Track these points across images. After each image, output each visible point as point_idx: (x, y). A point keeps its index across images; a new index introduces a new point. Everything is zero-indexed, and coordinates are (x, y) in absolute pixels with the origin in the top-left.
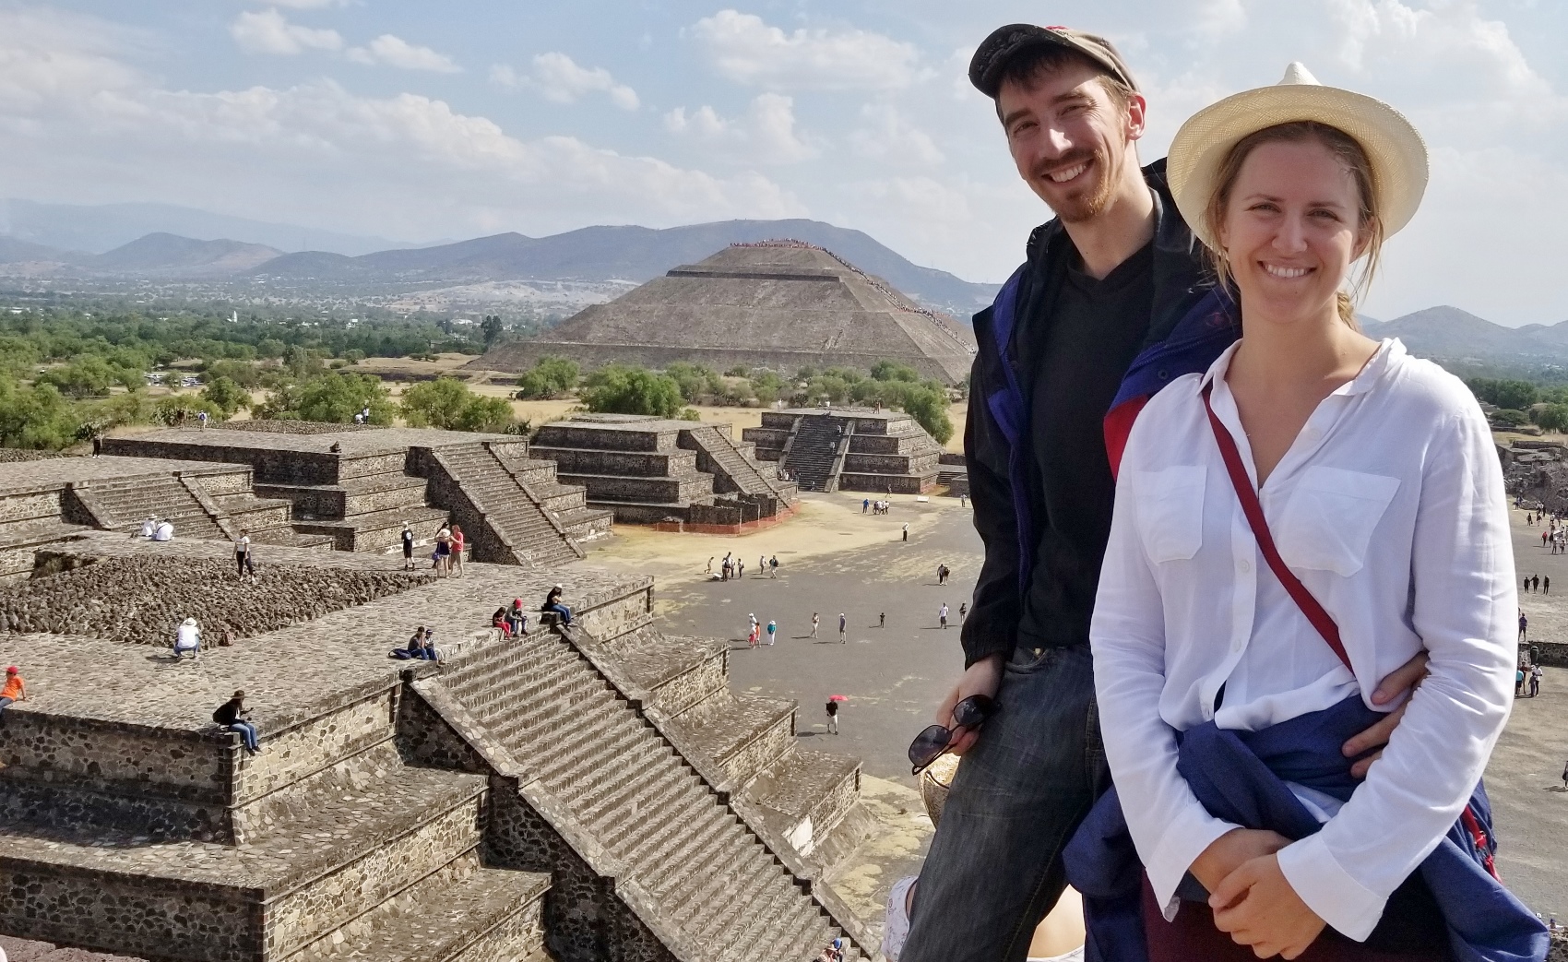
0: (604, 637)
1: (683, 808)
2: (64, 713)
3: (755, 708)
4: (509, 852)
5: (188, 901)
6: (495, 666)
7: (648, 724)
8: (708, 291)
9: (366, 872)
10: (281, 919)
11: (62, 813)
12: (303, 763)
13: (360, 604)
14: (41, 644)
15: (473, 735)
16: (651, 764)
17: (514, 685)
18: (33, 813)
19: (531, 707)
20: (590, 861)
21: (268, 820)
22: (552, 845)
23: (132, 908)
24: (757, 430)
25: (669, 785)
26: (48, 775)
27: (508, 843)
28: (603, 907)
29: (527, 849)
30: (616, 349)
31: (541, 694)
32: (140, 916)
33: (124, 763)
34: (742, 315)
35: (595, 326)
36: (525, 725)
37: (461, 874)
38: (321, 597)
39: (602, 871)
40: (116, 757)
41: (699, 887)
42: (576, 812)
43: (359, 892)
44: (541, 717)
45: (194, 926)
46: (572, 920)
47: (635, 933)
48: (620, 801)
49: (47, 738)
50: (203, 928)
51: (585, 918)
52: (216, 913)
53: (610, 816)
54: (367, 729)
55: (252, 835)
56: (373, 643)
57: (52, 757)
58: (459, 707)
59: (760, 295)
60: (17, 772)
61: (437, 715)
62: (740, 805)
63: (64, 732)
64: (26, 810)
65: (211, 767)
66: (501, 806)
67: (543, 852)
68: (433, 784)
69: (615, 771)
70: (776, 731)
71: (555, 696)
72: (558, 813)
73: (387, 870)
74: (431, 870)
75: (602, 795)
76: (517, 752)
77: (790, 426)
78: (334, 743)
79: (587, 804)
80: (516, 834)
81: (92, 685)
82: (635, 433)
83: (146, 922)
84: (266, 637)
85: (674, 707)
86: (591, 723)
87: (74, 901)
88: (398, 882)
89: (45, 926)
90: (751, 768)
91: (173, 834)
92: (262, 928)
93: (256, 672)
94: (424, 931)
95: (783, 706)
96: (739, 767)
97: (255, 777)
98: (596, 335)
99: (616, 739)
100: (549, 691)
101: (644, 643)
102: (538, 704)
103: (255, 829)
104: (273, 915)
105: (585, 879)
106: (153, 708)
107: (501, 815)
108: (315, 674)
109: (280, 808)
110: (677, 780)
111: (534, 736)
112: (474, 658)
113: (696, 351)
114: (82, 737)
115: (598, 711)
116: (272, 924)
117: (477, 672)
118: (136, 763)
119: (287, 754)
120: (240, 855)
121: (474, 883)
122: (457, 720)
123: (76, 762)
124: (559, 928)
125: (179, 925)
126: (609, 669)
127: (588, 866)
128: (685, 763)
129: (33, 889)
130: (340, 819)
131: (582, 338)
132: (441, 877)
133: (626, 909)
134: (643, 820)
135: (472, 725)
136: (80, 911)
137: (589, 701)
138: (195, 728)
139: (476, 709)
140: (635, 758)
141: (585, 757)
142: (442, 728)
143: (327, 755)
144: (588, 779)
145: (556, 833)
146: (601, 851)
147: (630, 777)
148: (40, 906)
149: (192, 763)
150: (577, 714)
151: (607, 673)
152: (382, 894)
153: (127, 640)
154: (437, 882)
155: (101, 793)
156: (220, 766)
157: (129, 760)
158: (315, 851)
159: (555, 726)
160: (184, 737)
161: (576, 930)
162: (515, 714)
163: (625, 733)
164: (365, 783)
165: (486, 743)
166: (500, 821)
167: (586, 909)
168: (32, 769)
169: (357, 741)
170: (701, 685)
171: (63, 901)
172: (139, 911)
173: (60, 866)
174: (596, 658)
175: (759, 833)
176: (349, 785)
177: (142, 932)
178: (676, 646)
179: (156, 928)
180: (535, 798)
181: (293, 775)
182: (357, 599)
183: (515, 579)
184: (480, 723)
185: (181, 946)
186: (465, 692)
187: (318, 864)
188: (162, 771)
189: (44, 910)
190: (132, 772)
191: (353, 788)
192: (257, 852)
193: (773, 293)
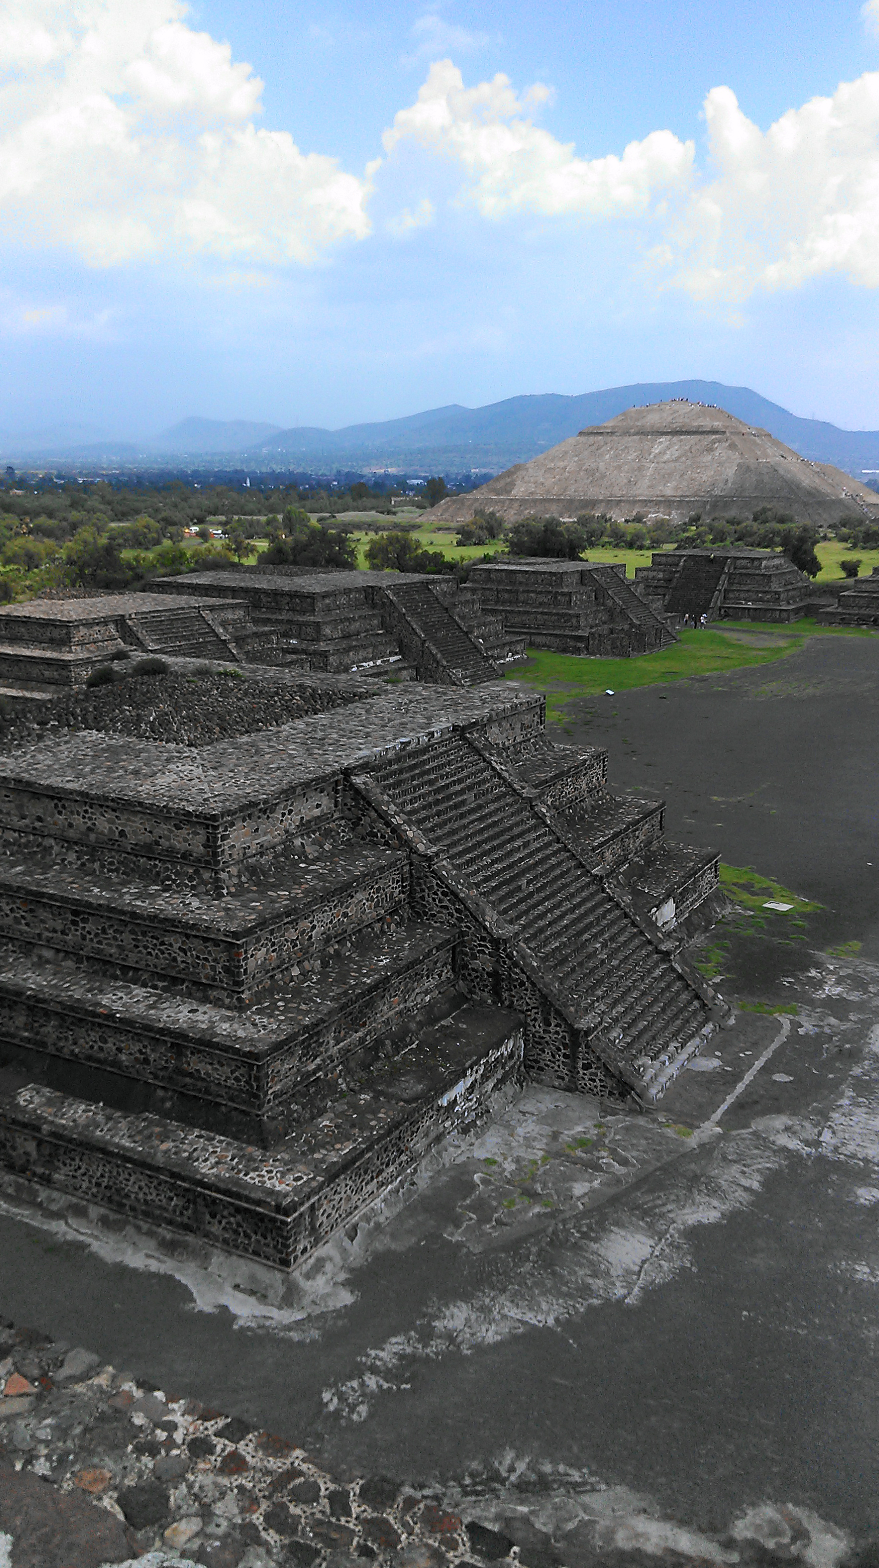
0: (504, 744)
1: (565, 886)
2: (100, 793)
3: (629, 807)
4: (426, 914)
5: (188, 936)
6: (414, 767)
7: (537, 816)
8: (611, 448)
9: (315, 923)
10: (252, 956)
11: (103, 866)
12: (268, 837)
13: (316, 714)
14: (88, 739)
15: (397, 820)
16: (538, 850)
17: (431, 782)
18: (83, 864)
19: (443, 800)
20: (487, 924)
21: (243, 879)
22: (457, 910)
23: (150, 939)
24: (647, 570)
25: (553, 867)
26: (92, 837)
27: (425, 906)
28: (497, 961)
29: (439, 912)
30: (535, 501)
31: (453, 789)
32: (155, 945)
33: (143, 831)
34: (640, 469)
35: (518, 482)
36: (438, 814)
37: (389, 927)
38: (287, 709)
39: (497, 932)
40: (137, 827)
41: (578, 950)
42: (477, 885)
43: (311, 937)
44: (452, 808)
45: (192, 955)
46: (473, 969)
47: (522, 984)
48: (513, 879)
49: (90, 810)
50: (198, 958)
51: (484, 969)
52: (206, 947)
53: (505, 889)
54: (317, 812)
55: (233, 890)
56: (323, 745)
57: (94, 824)
58: (386, 798)
59: (656, 450)
60: (71, 834)
61: (369, 804)
62: (612, 886)
63: (101, 806)
64: (79, 862)
65: (201, 838)
66: (419, 878)
67: (451, 915)
68: (366, 857)
69: (510, 853)
70: (647, 826)
71: (462, 792)
72: (462, 885)
73: (331, 922)
74: (365, 924)
75: (498, 873)
76: (431, 836)
77: (677, 565)
78: (292, 822)
79: (487, 879)
80: (431, 900)
81: (121, 772)
82: (544, 573)
83: (159, 950)
84: (245, 739)
85: (561, 803)
86: (490, 814)
87: (111, 932)
88: (340, 931)
89: (93, 948)
90: (625, 855)
91: (177, 886)
92: (239, 961)
93: (236, 765)
94: (359, 971)
95: (654, 805)
96: (613, 854)
97: (233, 846)
98: (519, 491)
99: (510, 828)
100: (458, 788)
101: (536, 750)
102: (449, 798)
103: (234, 885)
104: (246, 952)
105: (483, 939)
106: (162, 791)
107: (420, 885)
108: (279, 769)
109: (253, 871)
110: (559, 864)
111: (445, 823)
112: (398, 759)
113: (602, 501)
114: (114, 810)
115: (496, 805)
116: (246, 958)
117: (401, 771)
118: (150, 832)
119: (257, 830)
120: (223, 905)
121: (398, 936)
122: (385, 808)
123: (110, 828)
124: (463, 975)
125: (182, 954)
126: (506, 771)
127: (485, 928)
128: (565, 849)
129: (85, 921)
130: (297, 882)
131: (509, 492)
132: (373, 929)
133: (516, 965)
134: (531, 895)
135: (396, 813)
136: (115, 938)
137: (490, 797)
138: (191, 809)
139: (399, 801)
140: (526, 845)
141: (485, 841)
142: (373, 814)
143: (287, 831)
144: (487, 860)
145: (461, 901)
146: (495, 917)
147: (521, 859)
148: (89, 933)
149: (189, 834)
150: (480, 807)
151: (505, 774)
152: (327, 941)
153: (147, 738)
154: (370, 933)
155: (128, 853)
156: (208, 837)
157: (146, 829)
158: (277, 905)
159: (462, 816)
160: (184, 815)
161: (477, 977)
162: (429, 806)
163: (517, 824)
164: (316, 854)
165: (407, 828)
166: (418, 889)
167: (483, 963)
168: (82, 833)
169: (309, 821)
170: (584, 786)
171: (104, 931)
172: (155, 941)
173: (100, 905)
174: (496, 761)
175: (628, 910)
176: (303, 854)
177: (157, 957)
178: (563, 754)
179: (166, 955)
180: (444, 873)
181: (262, 846)
182: (313, 710)
183: (434, 695)
184: (402, 811)
185: (183, 969)
186: (389, 787)
187: (279, 916)
188: (169, 839)
189: (92, 936)
190: (147, 838)
191: (306, 857)
192: (234, 904)
193: (668, 448)
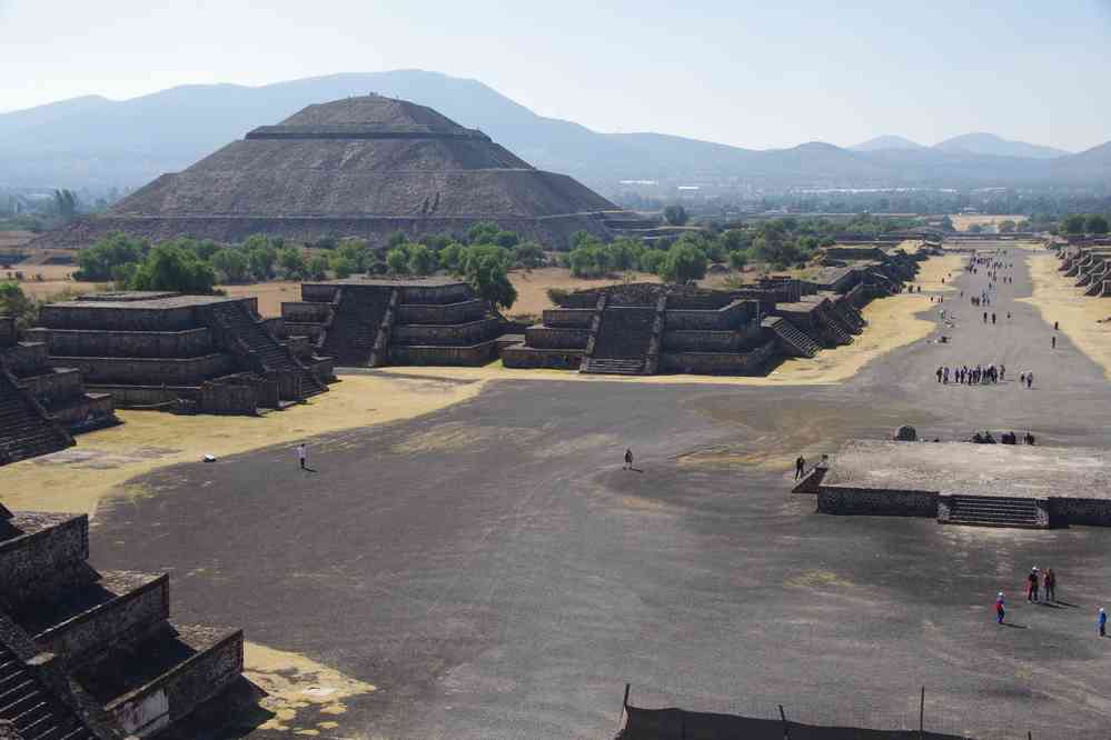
8: (290, 155)
24: (296, 304)
30: (191, 222)
34: (328, 179)
35: (168, 197)
59: (348, 156)
77: (330, 298)
95: (149, 579)
113: (279, 221)
131: (155, 210)
170: (50, 561)
193: (362, 154)
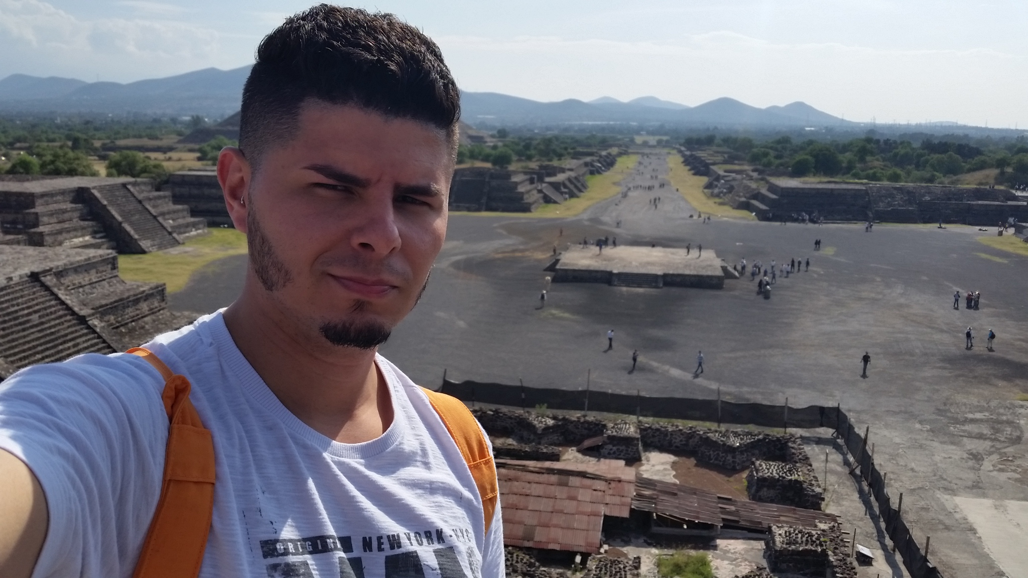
7: (89, 327)
19: (10, 320)
31: (20, 314)
44: (16, 325)
71: (29, 314)
85: (123, 319)
86: (50, 328)
99: (66, 335)
100: (26, 312)
101: (110, 286)
102: (16, 319)
126: (69, 299)
137: (53, 316)
140: (75, 346)
141: (41, 345)
150: (42, 323)
151: (69, 302)
159: (24, 330)
163: (72, 333)
170: (145, 307)
174: (62, 294)
178: (130, 287)
